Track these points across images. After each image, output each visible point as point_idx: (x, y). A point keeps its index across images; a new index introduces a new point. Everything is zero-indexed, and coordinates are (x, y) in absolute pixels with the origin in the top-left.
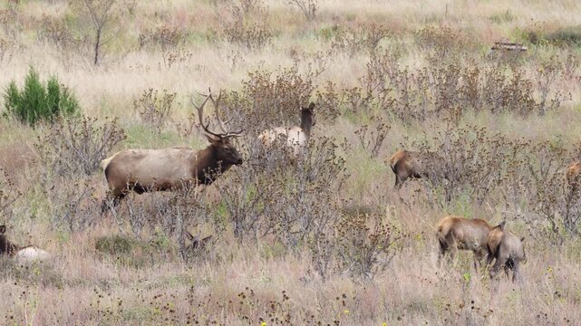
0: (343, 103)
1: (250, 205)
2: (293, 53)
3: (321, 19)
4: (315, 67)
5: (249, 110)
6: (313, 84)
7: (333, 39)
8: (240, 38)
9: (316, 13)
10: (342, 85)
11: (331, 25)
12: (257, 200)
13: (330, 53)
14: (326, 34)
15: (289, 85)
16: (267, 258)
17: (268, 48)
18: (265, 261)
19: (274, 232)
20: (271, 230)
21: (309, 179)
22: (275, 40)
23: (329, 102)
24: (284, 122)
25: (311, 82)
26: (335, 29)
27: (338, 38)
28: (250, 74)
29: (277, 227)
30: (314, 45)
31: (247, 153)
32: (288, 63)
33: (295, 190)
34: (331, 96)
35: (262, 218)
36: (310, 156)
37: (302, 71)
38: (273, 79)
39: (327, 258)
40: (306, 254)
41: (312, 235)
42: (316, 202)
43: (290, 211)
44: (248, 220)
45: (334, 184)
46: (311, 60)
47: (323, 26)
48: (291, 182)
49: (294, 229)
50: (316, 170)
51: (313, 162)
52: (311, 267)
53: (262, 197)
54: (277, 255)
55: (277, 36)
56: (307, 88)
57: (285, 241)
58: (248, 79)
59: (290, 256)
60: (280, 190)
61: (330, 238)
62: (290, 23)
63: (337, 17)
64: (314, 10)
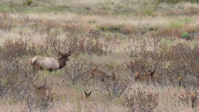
0: (38, 50)
1: (5, 85)
2: (21, 33)
3: (30, 21)
4: (28, 38)
5: (5, 53)
6: (28, 44)
7: (35, 28)
8: (2, 28)
9: (29, 19)
10: (37, 44)
11: (34, 23)
12: (8, 84)
13: (33, 33)
14: (32, 27)
15: (19, 44)
16: (11, 104)
17: (12, 31)
18: (10, 105)
19: (14, 95)
20: (13, 94)
21: (26, 76)
22: (14, 29)
23: (33, 50)
24: (17, 57)
25: (27, 43)
26: (35, 25)
27: (36, 28)
28: (6, 40)
29: (15, 93)
30: (28, 30)
31: (5, 67)
32: (19, 37)
33: (21, 80)
34: (34, 48)
35: (10, 90)
36: (26, 69)
37: (24, 39)
38: (14, 42)
39: (32, 104)
40: (25, 102)
41: (27, 96)
42: (28, 84)
43: (19, 88)
44: (4, 90)
45: (35, 78)
46: (27, 36)
47: (31, 24)
48: (20, 77)
49: (21, 94)
50: (29, 74)
51: (27, 71)
52: (27, 107)
53: (10, 82)
54: (15, 102)
55: (15, 27)
56: (26, 45)
57: (17, 98)
58: (5, 42)
59: (19, 103)
60: (16, 80)
61: (33, 97)
62: (20, 23)
63: (36, 21)
64: (28, 18)
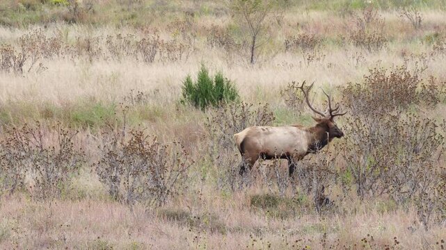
0: (442, 92)
1: (370, 171)
2: (403, 54)
3: (426, 27)
4: (420, 65)
5: (369, 98)
6: (419, 78)
7: (435, 43)
8: (362, 42)
9: (422, 24)
10: (441, 78)
11: (433, 32)
12: (375, 167)
13: (432, 54)
14: (429, 39)
15: (401, 79)
16: (383, 212)
17: (384, 50)
18: (381, 214)
19: (388, 192)
20: (386, 190)
21: (415, 151)
22: (390, 44)
23: (431, 92)
24: (396, 107)
25: (417, 77)
26: (436, 35)
27: (438, 43)
28: (371, 71)
29: (390, 188)
30: (420, 48)
31: (368, 131)
32: (400, 62)
33: (404, 160)
34: (432, 87)
35: (379, 181)
36: (416, 134)
37: (410, 68)
38: (388, 74)
39: (429, 212)
40: (413, 210)
41: (417, 194)
42: (420, 169)
43: (400, 175)
44: (368, 182)
45: (435, 155)
46: (418, 59)
47: (427, 33)
48: (402, 153)
49: (403, 190)
50: (421, 145)
51: (418, 138)
52: (417, 219)
53: (379, 165)
54: (390, 209)
55: (391, 41)
56: (414, 81)
57: (397, 199)
58: (368, 74)
59: (400, 211)
60: (393, 160)
61: (432, 196)
62: (401, 31)
63: (438, 27)
64: (420, 21)
